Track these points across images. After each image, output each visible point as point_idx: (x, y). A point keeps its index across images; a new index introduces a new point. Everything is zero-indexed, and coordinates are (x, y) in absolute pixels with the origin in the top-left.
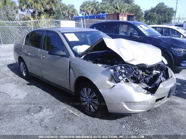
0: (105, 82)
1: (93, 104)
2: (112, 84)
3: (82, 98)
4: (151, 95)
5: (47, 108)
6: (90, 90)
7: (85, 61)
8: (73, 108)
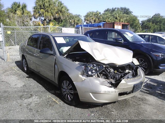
0: (78, 76)
1: (70, 94)
2: (84, 78)
3: (62, 89)
4: (114, 88)
5: (36, 96)
6: (68, 82)
7: (67, 59)
8: (56, 97)
